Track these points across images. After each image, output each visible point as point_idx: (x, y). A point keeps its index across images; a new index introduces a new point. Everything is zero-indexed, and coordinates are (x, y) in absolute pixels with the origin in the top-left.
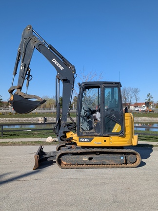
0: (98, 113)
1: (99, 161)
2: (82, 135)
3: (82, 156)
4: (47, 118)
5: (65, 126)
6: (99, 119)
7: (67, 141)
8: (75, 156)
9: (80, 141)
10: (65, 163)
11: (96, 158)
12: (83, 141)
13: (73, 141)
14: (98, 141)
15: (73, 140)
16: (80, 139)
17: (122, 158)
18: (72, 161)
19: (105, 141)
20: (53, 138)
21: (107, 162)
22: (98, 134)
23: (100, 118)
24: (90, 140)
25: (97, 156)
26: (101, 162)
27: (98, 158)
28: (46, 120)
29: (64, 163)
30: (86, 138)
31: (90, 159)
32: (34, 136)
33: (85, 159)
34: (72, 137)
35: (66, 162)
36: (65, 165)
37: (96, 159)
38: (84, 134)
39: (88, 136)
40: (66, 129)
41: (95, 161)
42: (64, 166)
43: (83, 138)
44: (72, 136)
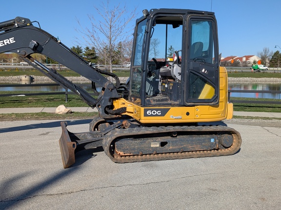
0: (176, 66)
1: (177, 147)
2: (150, 105)
3: (150, 140)
4: (34, 77)
5: (112, 89)
6: (179, 77)
7: (116, 114)
8: (138, 141)
9: (146, 115)
10: (122, 153)
11: (172, 141)
12: (152, 115)
13: (126, 114)
14: (176, 114)
15: (125, 112)
16: (146, 111)
17: (212, 140)
18: (134, 149)
19: (188, 114)
20: (66, 107)
21: (190, 147)
22: (176, 103)
23: (180, 74)
24: (164, 113)
25: (174, 139)
26: (180, 149)
27: (176, 141)
28: (32, 79)
29: (119, 152)
30: (157, 110)
31: (163, 144)
32: (29, 104)
33: (155, 144)
34: (125, 108)
35: (124, 151)
36: (121, 156)
37: (173, 143)
38: (153, 103)
39: (159, 105)
40: (115, 94)
41: (171, 148)
42: (119, 158)
43: (152, 110)
44: (123, 106)
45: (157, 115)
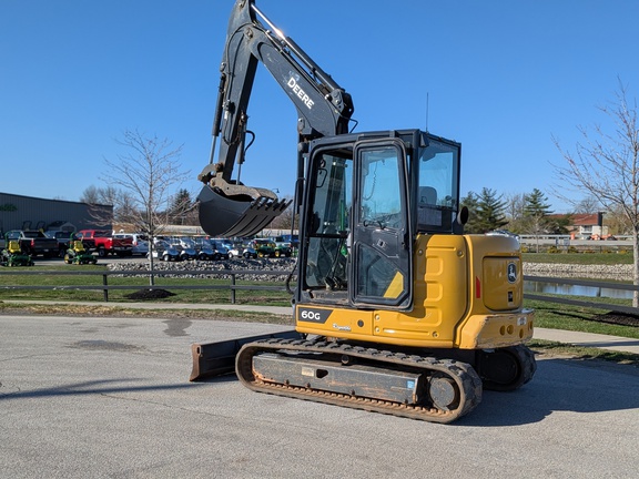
1: (344, 384)
2: (307, 301)
3: (301, 363)
9: (301, 318)
10: (260, 377)
11: (336, 372)
12: (308, 320)
14: (342, 323)
16: (300, 311)
17: (410, 385)
18: (277, 373)
19: (361, 324)
21: (367, 390)
24: (324, 317)
26: (348, 389)
29: (257, 374)
30: (315, 311)
31: (321, 374)
33: (308, 371)
35: (263, 372)
36: (264, 382)
37: (337, 376)
38: (315, 299)
39: (319, 303)
41: (333, 383)
43: (308, 310)
45: (314, 320)
